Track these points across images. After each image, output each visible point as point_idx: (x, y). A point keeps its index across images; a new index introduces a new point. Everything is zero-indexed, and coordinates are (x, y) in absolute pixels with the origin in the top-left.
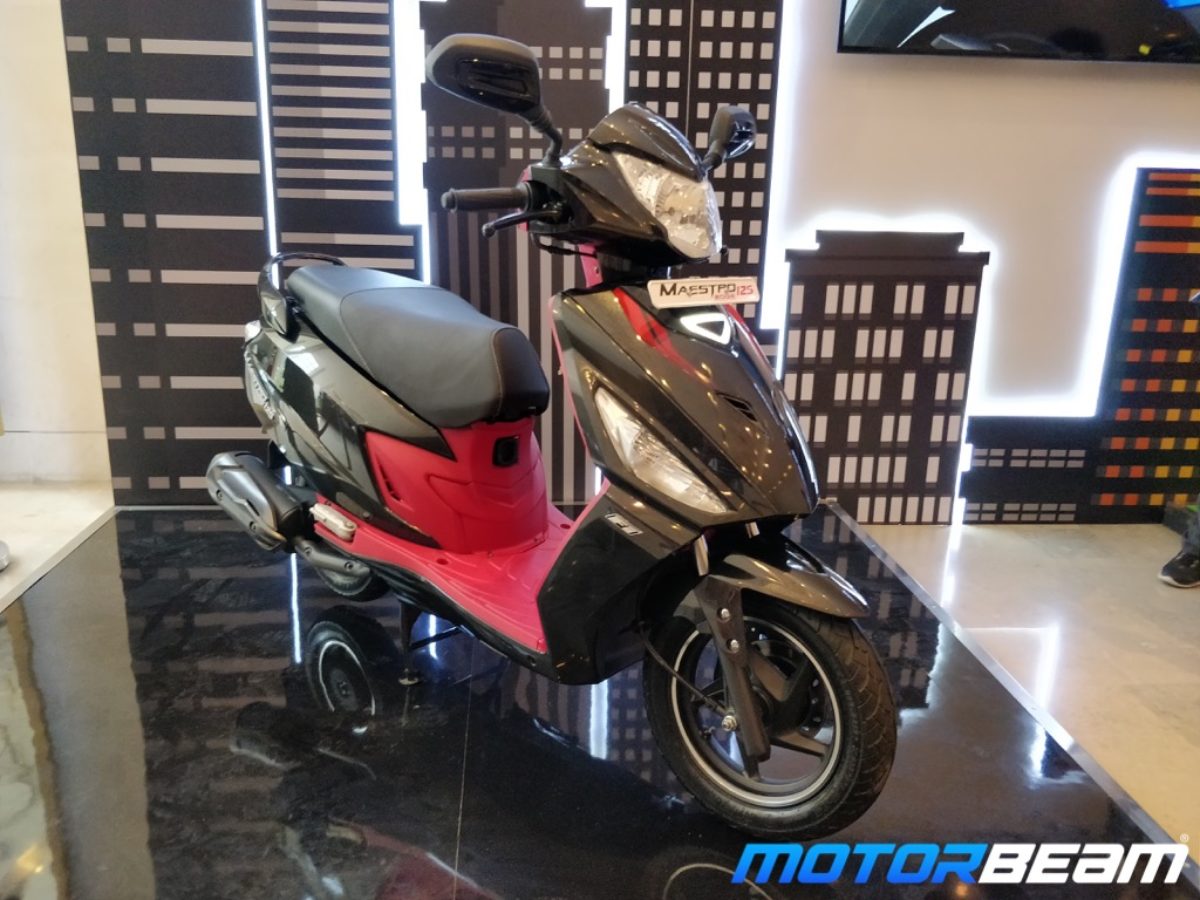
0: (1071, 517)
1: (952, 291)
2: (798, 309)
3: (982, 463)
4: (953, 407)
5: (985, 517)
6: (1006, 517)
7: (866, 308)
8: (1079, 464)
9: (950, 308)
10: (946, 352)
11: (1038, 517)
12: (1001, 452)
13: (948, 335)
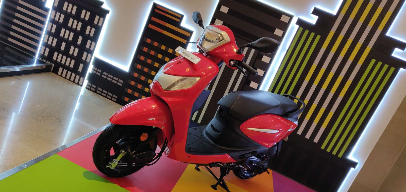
0: (115, 100)
1: (97, 17)
2: (56, 5)
3: (95, 72)
4: (90, 52)
5: (92, 89)
6: (98, 91)
7: (74, 12)
8: (121, 85)
9: (96, 22)
10: (92, 34)
11: (106, 96)
12: (100, 71)
13: (93, 30)
